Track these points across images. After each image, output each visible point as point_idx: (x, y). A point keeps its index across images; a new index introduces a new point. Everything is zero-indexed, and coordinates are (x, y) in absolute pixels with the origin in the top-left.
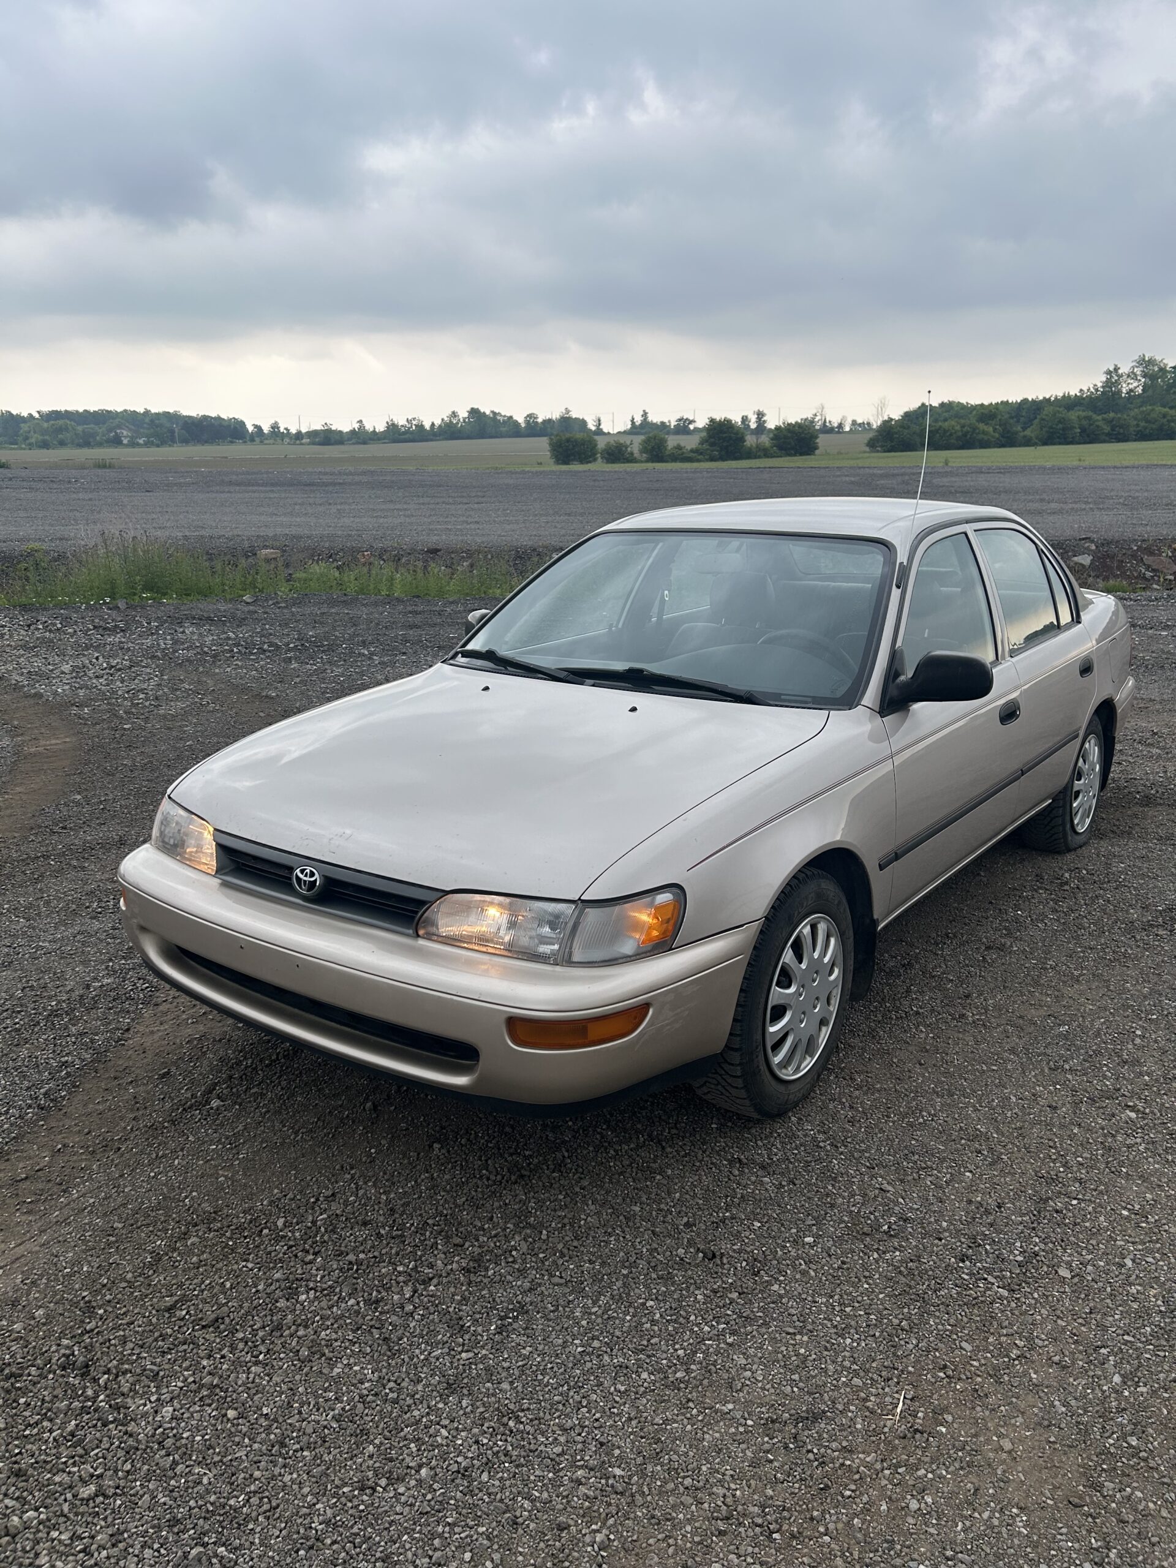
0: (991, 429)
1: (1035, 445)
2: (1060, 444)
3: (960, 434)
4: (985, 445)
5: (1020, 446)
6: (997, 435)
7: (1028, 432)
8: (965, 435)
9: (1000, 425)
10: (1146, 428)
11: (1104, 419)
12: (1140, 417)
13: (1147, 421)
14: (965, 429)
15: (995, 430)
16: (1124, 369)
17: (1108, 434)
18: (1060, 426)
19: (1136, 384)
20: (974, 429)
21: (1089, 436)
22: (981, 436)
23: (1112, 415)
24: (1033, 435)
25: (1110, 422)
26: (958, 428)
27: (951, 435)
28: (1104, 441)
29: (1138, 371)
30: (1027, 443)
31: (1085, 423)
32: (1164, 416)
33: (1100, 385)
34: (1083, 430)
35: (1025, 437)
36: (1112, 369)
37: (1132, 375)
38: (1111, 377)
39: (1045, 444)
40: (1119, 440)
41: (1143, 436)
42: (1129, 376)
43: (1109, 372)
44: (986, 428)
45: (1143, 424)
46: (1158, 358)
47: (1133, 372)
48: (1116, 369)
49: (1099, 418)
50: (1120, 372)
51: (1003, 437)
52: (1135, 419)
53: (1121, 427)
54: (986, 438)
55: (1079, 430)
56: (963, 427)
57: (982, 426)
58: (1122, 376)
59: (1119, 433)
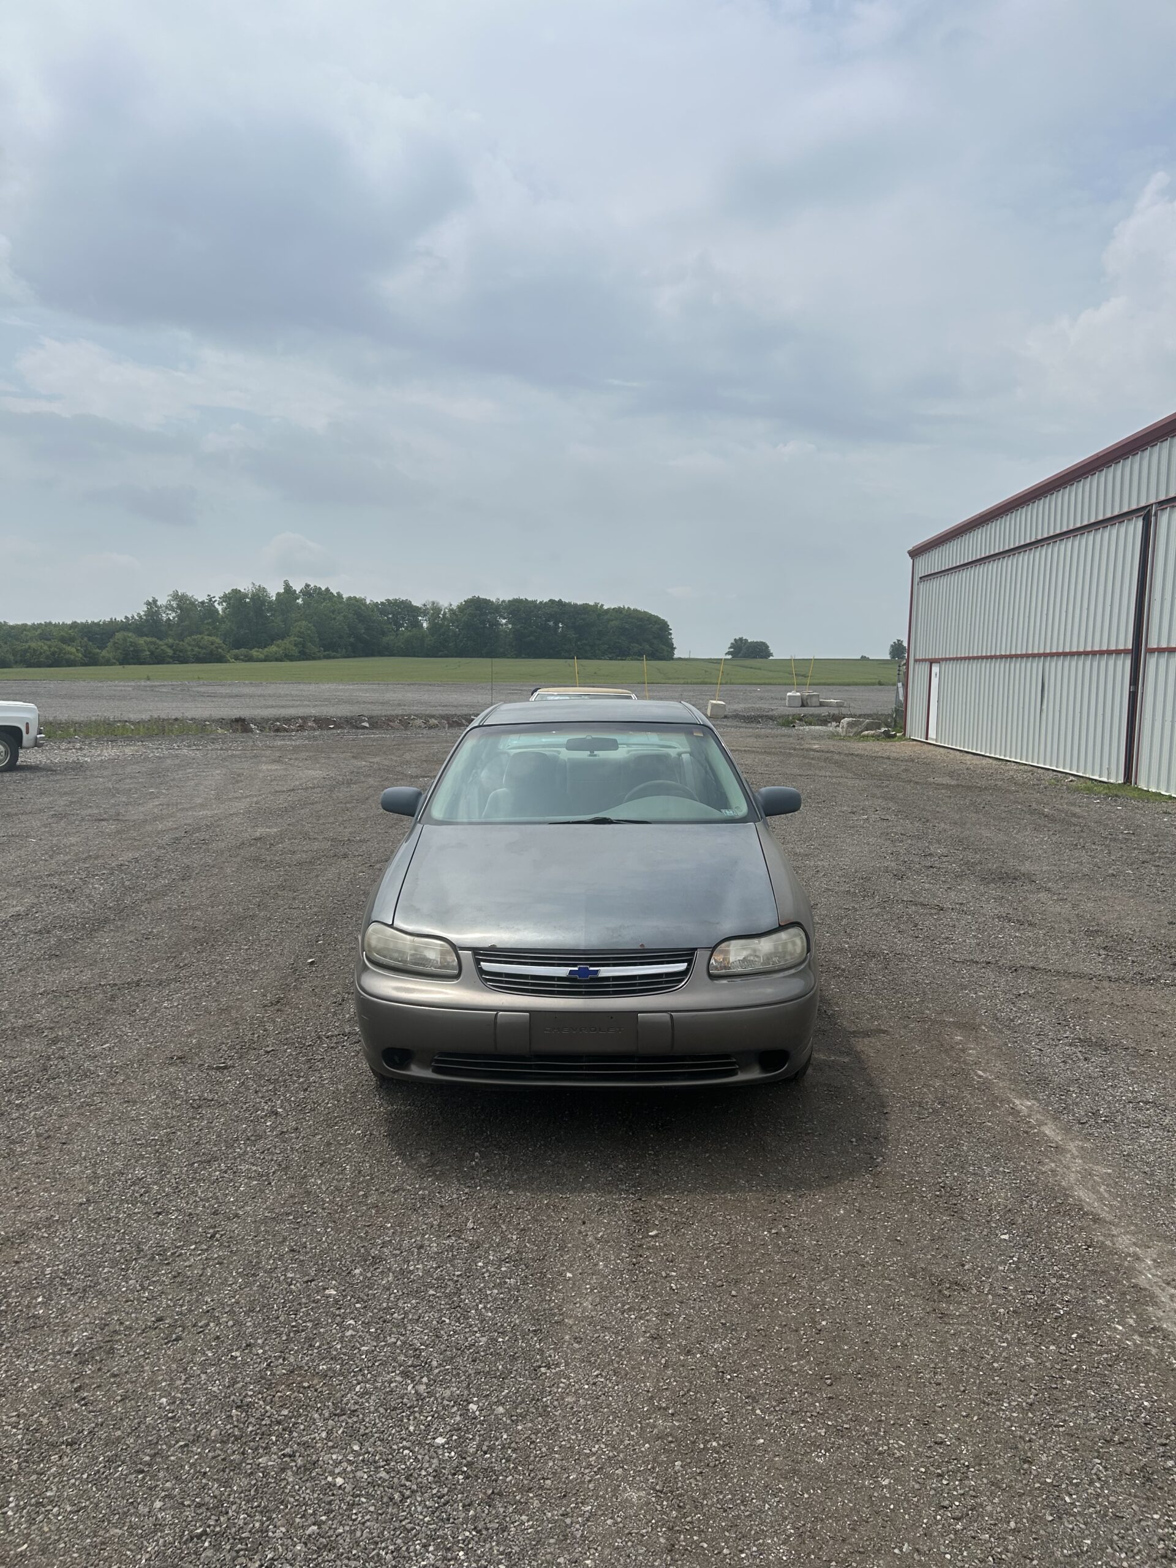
0: (74, 650)
1: (113, 664)
2: (135, 664)
3: (48, 653)
4: (71, 663)
5: (101, 665)
6: (80, 655)
7: (104, 653)
8: (53, 654)
9: (81, 647)
10: (199, 653)
11: (166, 644)
12: (193, 643)
13: (200, 647)
14: (52, 649)
15: (77, 650)
16: (162, 601)
17: (171, 657)
18: (132, 649)
19: (174, 615)
20: (61, 650)
21: (158, 659)
22: (67, 656)
23: (171, 641)
24: (111, 656)
25: (171, 647)
26: (46, 648)
27: (41, 653)
28: (168, 663)
29: (174, 604)
30: (108, 663)
31: (152, 647)
32: (212, 644)
33: (142, 613)
34: (152, 653)
35: (103, 657)
36: (151, 600)
37: (169, 607)
38: (151, 607)
39: (121, 664)
40: (182, 662)
41: (199, 660)
42: (167, 608)
43: (148, 603)
44: (69, 648)
45: (196, 649)
46: (190, 594)
47: (172, 606)
48: (155, 601)
49: (161, 643)
50: (159, 603)
51: (85, 656)
52: (190, 645)
53: (181, 651)
54: (72, 657)
55: (148, 653)
56: (50, 647)
57: (64, 646)
58: (161, 607)
59: (180, 656)
